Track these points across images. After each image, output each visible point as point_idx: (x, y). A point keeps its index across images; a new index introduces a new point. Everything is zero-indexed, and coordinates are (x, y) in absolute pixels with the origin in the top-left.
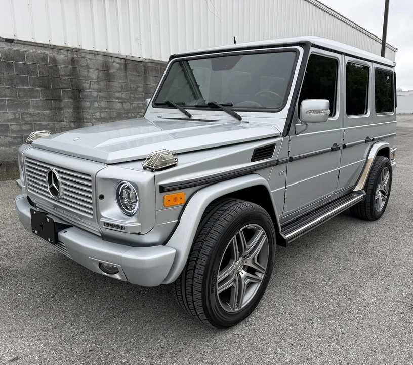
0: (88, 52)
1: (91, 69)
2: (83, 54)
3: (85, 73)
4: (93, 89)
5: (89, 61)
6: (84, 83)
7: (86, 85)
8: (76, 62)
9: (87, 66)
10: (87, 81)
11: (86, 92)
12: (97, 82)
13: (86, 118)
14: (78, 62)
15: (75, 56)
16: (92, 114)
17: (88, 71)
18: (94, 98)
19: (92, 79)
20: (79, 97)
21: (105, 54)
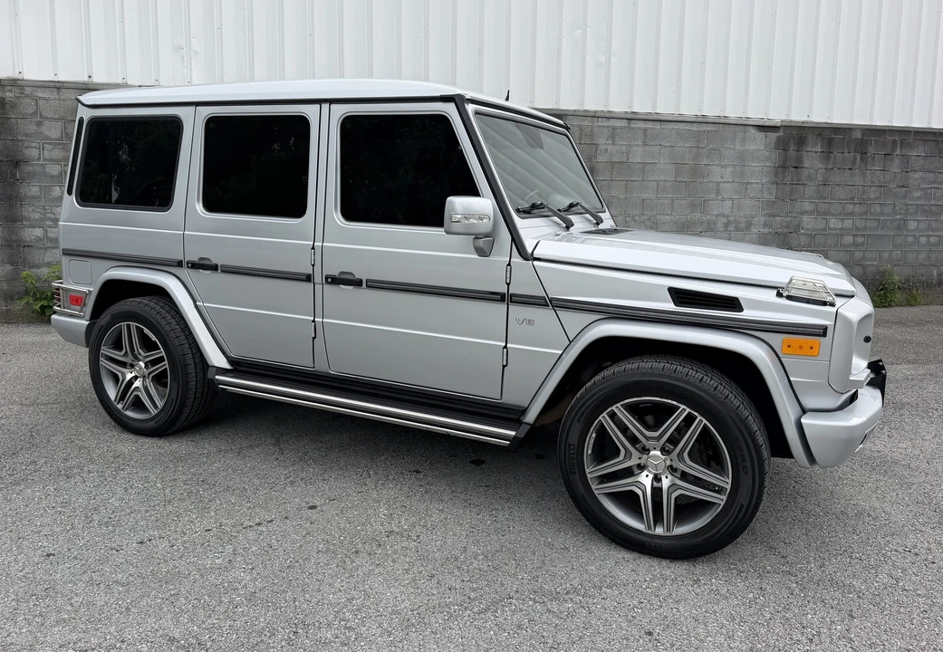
0: (40, 84)
1: (47, 118)
2: (28, 90)
3: (32, 128)
4: (51, 160)
5: (41, 103)
6: (27, 147)
7: (34, 153)
8: (8, 107)
9: (35, 113)
10: (34, 145)
11: (32, 165)
12: (59, 144)
13: (28, 219)
14: (14, 106)
15: (8, 94)
16: (44, 209)
17: (39, 124)
18: (52, 177)
19: (48, 138)
20: (14, 176)
21: (84, 87)
